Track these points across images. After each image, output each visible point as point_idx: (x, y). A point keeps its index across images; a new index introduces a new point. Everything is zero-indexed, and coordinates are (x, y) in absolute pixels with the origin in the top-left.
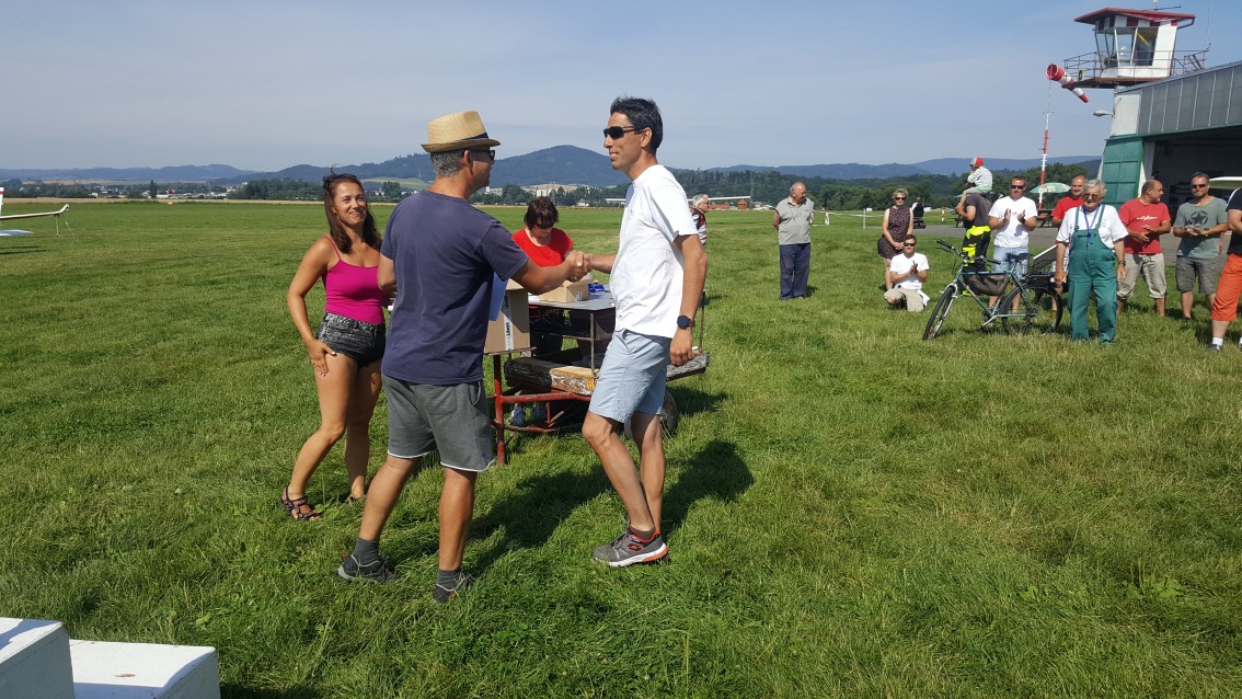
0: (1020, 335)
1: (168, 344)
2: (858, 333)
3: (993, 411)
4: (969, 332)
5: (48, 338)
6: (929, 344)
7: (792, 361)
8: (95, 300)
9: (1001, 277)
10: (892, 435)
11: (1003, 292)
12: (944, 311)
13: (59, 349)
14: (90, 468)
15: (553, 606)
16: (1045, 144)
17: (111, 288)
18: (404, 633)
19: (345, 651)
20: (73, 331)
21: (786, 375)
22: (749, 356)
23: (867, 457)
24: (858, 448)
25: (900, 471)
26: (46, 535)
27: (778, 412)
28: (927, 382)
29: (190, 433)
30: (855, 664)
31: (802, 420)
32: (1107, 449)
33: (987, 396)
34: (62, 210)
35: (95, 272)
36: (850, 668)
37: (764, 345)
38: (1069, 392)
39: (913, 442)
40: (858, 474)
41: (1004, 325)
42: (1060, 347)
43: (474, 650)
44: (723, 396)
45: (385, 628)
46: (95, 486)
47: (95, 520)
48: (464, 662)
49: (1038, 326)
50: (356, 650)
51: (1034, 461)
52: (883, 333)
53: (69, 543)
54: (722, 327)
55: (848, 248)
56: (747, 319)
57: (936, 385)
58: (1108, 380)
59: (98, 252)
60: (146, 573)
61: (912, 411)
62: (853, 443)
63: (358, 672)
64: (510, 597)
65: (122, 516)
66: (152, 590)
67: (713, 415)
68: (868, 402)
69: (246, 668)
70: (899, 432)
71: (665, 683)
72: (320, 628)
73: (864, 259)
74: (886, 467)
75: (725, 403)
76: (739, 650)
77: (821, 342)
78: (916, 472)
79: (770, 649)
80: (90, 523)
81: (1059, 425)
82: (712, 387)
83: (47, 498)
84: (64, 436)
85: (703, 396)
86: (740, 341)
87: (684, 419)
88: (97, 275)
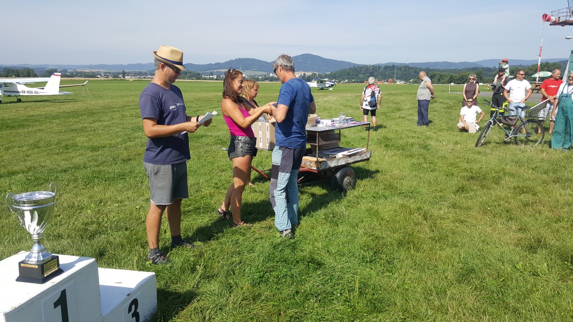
0: (523, 145)
1: (132, 143)
2: (444, 143)
3: (508, 181)
4: (498, 143)
5: (81, 140)
6: (478, 149)
7: (411, 156)
8: (100, 123)
9: (515, 117)
10: (458, 191)
11: (515, 125)
12: (486, 133)
13: (86, 144)
14: (100, 196)
15: (298, 262)
16: (540, 53)
17: (107, 118)
18: (233, 270)
19: (209, 277)
20: (91, 137)
21: (408, 162)
22: (390, 153)
23: (445, 201)
24: (441, 197)
25: (460, 208)
26: (82, 224)
27: (403, 179)
28: (476, 167)
29: (142, 182)
30: (434, 294)
31: (415, 183)
32: (562, 200)
33: (504, 174)
34: (85, 83)
35: (99, 111)
36: (432, 295)
37: (398, 148)
38: (545, 173)
39: (468, 195)
40: (441, 209)
41: (515, 140)
42: (542, 151)
43: (263, 279)
44: (377, 171)
45: (226, 268)
46: (103, 204)
47: (103, 218)
48: (259, 284)
49: (532, 141)
50: (213, 277)
51: (526, 205)
52: (456, 143)
53: (92, 228)
54: (378, 139)
55: (441, 102)
56: (391, 136)
57: (480, 168)
58: (565, 167)
59: (101, 102)
60: (125, 241)
61: (468, 180)
62: (438, 194)
63: (214, 286)
64: (279, 257)
65: (114, 217)
66: (127, 249)
67: (373, 180)
68: (447, 175)
69: (167, 283)
70: (461, 190)
71: (347, 298)
72: (198, 267)
73: (449, 108)
74: (454, 206)
75: (378, 174)
76: (381, 285)
77: (426, 147)
78: (468, 209)
79: (395, 286)
80: (101, 220)
81: (539, 188)
82: (372, 167)
83: (82, 208)
84: (89, 182)
85: (369, 171)
86: (387, 146)
87: (359, 182)
88: (100, 112)
